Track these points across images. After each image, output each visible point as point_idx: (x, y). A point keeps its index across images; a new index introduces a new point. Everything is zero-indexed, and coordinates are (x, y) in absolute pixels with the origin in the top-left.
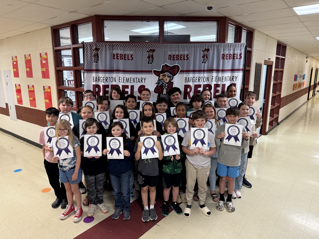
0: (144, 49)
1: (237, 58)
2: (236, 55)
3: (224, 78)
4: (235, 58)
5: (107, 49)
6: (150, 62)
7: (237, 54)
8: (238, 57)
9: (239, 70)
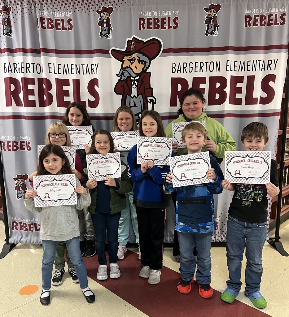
0: (90, 7)
1: (276, 24)
2: (273, 18)
3: (251, 63)
4: (273, 22)
5: (25, 9)
6: (104, 33)
7: (276, 15)
8: (279, 21)
9: (280, 47)
